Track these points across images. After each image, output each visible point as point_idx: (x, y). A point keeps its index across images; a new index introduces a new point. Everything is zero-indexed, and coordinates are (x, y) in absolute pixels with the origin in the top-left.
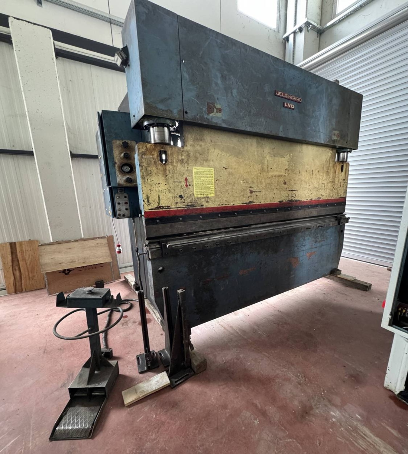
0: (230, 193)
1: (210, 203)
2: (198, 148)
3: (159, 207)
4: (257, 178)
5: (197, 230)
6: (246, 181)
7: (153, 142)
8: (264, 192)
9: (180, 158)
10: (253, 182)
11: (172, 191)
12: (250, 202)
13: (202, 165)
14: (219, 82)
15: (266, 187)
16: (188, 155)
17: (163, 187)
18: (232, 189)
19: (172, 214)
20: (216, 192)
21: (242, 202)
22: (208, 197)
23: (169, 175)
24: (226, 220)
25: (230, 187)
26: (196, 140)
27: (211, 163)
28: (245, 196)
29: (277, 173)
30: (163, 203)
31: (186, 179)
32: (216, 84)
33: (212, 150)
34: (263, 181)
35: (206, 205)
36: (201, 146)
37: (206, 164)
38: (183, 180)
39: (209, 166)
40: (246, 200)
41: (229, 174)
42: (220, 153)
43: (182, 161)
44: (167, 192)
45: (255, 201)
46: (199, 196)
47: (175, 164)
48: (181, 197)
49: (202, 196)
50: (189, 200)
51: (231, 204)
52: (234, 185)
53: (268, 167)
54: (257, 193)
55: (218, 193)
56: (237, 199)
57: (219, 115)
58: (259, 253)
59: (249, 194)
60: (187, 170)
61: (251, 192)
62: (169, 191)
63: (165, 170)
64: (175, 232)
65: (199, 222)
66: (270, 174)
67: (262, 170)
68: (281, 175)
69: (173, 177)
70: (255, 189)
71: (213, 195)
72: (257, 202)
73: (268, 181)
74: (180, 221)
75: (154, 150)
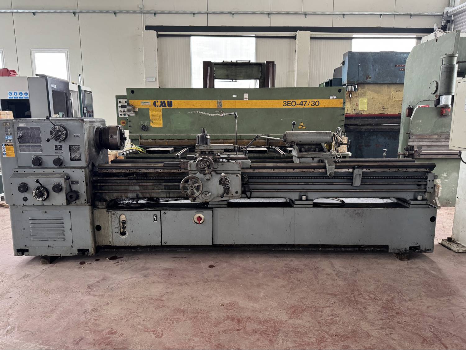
0: (373, 109)
1: (365, 113)
2: (362, 91)
3: (347, 113)
4: (387, 102)
5: (359, 123)
6: (381, 103)
7: (348, 91)
8: (389, 109)
9: (356, 95)
10: (384, 104)
11: (352, 107)
12: (382, 113)
13: (363, 98)
14: (371, 68)
15: (391, 106)
16: (359, 94)
17: (349, 106)
18: (375, 107)
19: (351, 116)
20: (367, 108)
21: (378, 113)
22: (364, 110)
23: (352, 102)
24: (370, 121)
25: (374, 106)
26: (362, 88)
27: (367, 97)
28: (380, 110)
29: (397, 100)
30: (348, 112)
31: (357, 103)
32: (370, 69)
33: (367, 92)
34: (390, 103)
35: (363, 113)
36: (363, 90)
37: (364, 97)
38: (356, 103)
39: (366, 98)
40: (380, 112)
41: (373, 101)
42: (371, 92)
43: (356, 97)
44: (350, 108)
45: (385, 113)
46: (361, 110)
47: (354, 98)
48: (354, 110)
49: (362, 110)
50: (357, 111)
51: (373, 114)
52: (375, 106)
53: (392, 97)
54: (386, 109)
55: (369, 109)
56: (376, 111)
57: (370, 79)
58: (385, 138)
59: (382, 110)
60: (358, 100)
61: (383, 108)
62: (351, 107)
63: (350, 100)
64: (351, 123)
65: (359, 120)
66: (394, 100)
67: (390, 98)
68: (400, 101)
69: (352, 103)
70: (385, 107)
71: (366, 109)
72: (386, 113)
73: (392, 103)
74: (353, 119)
75: (348, 93)
